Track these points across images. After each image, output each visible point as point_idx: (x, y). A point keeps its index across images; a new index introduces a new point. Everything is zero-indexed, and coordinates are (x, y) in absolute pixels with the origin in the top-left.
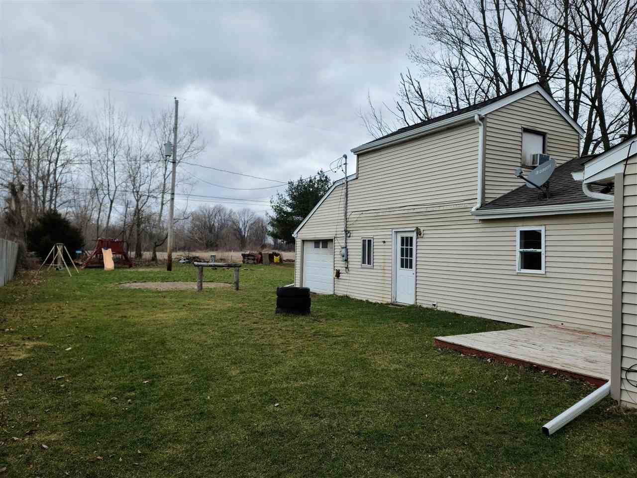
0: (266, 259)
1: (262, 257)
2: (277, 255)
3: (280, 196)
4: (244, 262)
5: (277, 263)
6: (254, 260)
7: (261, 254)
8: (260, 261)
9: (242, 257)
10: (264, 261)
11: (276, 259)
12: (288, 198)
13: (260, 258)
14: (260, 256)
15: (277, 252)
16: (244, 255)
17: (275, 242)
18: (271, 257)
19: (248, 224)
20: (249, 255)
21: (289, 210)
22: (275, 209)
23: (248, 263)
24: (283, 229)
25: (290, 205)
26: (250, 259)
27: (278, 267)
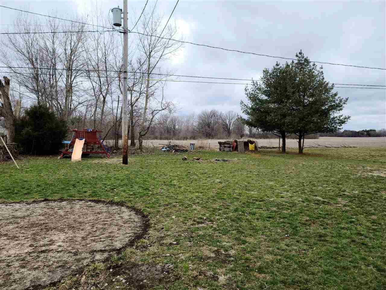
0: (241, 147)
1: (237, 145)
2: (252, 143)
3: (254, 84)
4: (220, 149)
5: (252, 151)
6: (229, 147)
7: (236, 142)
8: (236, 149)
9: (219, 145)
10: (239, 148)
11: (251, 147)
12: (263, 86)
13: (235, 146)
14: (236, 144)
15: (252, 139)
16: (220, 143)
17: (250, 131)
18: (246, 144)
19: (232, 121)
20: (225, 143)
21: (264, 97)
22: (250, 98)
23: (224, 151)
24: (258, 117)
25: (265, 93)
26: (226, 147)
27: (253, 154)
